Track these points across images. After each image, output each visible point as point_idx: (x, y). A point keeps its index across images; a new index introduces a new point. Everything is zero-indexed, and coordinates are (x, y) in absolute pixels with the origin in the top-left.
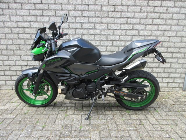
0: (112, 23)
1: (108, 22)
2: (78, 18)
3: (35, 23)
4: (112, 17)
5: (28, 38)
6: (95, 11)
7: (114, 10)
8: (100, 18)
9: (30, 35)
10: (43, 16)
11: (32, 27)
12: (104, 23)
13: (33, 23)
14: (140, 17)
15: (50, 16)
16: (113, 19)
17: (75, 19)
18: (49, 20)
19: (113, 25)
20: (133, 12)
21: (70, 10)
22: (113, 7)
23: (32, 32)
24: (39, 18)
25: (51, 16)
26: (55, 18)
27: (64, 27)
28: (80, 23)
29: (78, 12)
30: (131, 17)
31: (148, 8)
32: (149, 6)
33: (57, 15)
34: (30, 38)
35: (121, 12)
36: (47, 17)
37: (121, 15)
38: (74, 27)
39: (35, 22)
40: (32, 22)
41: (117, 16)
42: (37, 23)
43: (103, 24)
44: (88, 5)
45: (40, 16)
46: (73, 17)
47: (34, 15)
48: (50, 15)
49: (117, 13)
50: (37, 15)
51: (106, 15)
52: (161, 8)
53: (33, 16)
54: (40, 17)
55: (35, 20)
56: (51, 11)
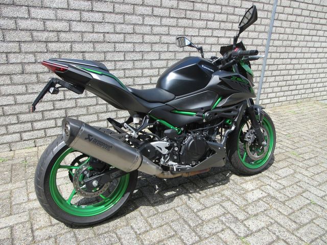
0: (190, 28)
1: (186, 25)
2: (147, 18)
3: (79, 24)
4: (190, 19)
5: (66, 50)
6: (170, 8)
7: (192, 9)
8: (176, 19)
9: (70, 45)
10: (92, 11)
11: (73, 30)
12: (180, 27)
13: (75, 23)
14: (220, 20)
15: (104, 12)
16: (191, 21)
17: (143, 18)
18: (103, 18)
19: (191, 29)
20: (213, 13)
21: (136, 5)
22: (192, 3)
23: (73, 40)
24: (86, 15)
25: (106, 12)
26: (113, 15)
27: (126, 32)
28: (150, 25)
29: (148, 8)
30: (211, 19)
31: (229, 8)
32: (230, 6)
33: (117, 10)
34: (69, 50)
35: (201, 12)
36: (100, 14)
37: (200, 16)
38: (142, 32)
39: (80, 21)
40: (73, 21)
41: (196, 17)
42: (83, 24)
43: (179, 29)
45: (88, 11)
46: (140, 15)
47: (76, 8)
48: (105, 10)
49: (196, 13)
50: (83, 9)
51: (183, 16)
52: (240, 9)
53: (75, 10)
54: (87, 13)
55: (79, 19)
56: (106, 3)
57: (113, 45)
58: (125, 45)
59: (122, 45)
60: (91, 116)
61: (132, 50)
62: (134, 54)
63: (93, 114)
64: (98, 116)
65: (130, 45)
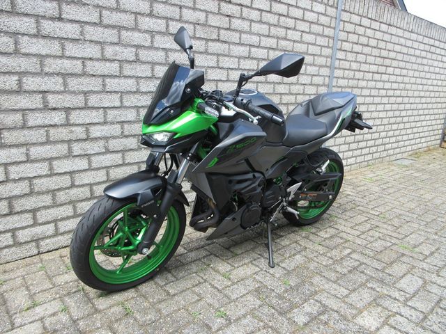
0: (225, 56)
1: (219, 52)
2: (157, 37)
3: (34, 40)
4: (226, 42)
5: (7, 88)
6: (194, 24)
7: (228, 27)
8: (204, 42)
9: (17, 78)
10: (60, 19)
11: (23, 51)
12: (211, 54)
13: (26, 38)
14: (269, 46)
15: (83, 22)
16: (226, 46)
17: (152, 37)
18: (82, 33)
19: (227, 59)
20: (258, 35)
21: (139, 14)
22: (227, 19)
23: (22, 70)
24: (48, 26)
25: (86, 23)
26: (100, 29)
27: (124, 58)
28: (164, 49)
29: (159, 21)
30: (255, 44)
31: (279, 29)
32: (280, 27)
33: (106, 21)
34: (15, 88)
35: (241, 32)
36: (76, 26)
37: (240, 39)
38: (149, 59)
39: (35, 36)
40: (23, 34)
41: (233, 40)
42: (42, 41)
43: (209, 57)
44: (181, 7)
45: (52, 19)
46: (146, 31)
47: (29, 12)
48: (85, 20)
49: (234, 33)
50: (42, 14)
51: (215, 37)
52: (294, 32)
53: (27, 15)
54: (50, 22)
55: (35, 31)
56: (87, 7)
57: (100, 80)
58: (122, 81)
59: (116, 80)
60: (61, 209)
61: (135, 90)
62: (137, 96)
63: (65, 204)
64: (75, 208)
65: (131, 82)
